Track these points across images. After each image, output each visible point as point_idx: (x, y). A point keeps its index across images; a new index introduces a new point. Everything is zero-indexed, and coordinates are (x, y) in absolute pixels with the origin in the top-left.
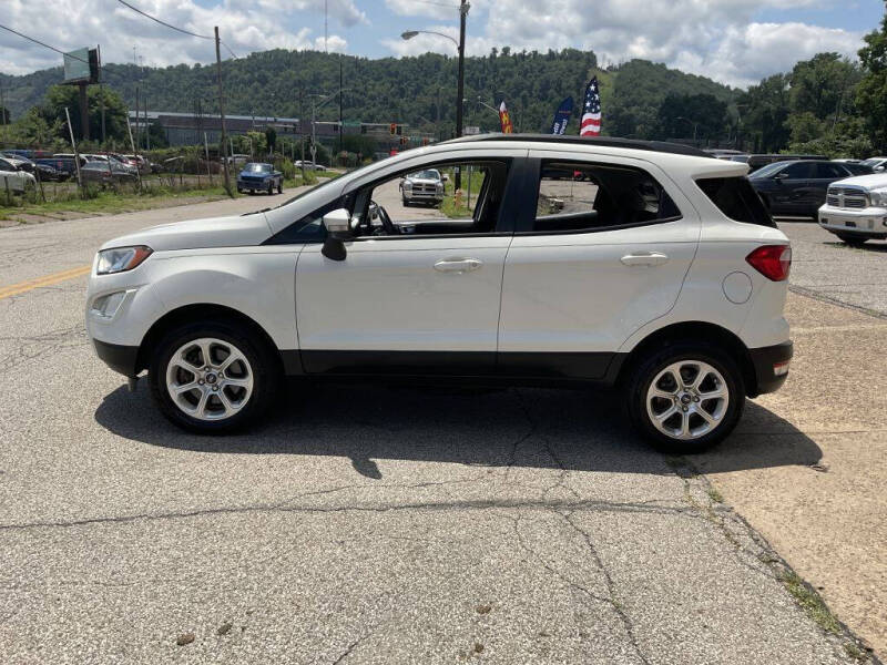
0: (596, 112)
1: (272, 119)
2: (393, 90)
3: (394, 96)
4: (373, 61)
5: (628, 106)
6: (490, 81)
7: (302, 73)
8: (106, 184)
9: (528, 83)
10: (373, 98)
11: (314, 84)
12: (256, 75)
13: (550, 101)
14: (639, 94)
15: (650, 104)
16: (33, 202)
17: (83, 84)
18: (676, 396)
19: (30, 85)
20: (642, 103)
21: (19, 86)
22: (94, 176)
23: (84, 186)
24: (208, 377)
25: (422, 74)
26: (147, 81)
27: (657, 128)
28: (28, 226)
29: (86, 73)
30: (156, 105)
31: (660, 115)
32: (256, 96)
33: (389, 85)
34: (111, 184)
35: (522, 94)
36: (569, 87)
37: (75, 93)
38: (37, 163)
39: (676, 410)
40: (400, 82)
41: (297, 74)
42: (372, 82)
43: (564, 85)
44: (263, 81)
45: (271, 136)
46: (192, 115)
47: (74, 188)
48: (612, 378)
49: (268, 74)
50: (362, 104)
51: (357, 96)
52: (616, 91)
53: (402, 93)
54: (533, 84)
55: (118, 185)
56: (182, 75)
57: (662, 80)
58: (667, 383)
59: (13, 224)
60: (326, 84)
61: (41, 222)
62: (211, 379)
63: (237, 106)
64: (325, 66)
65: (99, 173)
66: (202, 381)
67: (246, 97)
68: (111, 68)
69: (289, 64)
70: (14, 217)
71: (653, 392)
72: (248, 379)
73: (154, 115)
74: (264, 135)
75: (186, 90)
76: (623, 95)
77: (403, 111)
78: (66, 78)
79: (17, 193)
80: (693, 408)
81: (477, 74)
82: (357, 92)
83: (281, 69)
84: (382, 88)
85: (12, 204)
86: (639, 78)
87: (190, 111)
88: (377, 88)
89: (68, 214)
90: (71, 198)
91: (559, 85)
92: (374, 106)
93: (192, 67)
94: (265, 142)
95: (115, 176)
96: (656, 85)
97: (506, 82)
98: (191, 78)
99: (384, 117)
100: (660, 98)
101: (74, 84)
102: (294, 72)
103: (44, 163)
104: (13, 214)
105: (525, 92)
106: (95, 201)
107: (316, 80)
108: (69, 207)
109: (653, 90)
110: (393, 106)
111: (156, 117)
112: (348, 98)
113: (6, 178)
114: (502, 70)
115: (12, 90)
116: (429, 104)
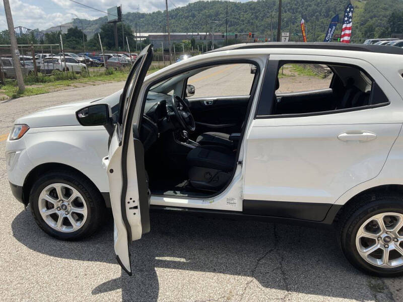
0: (349, 23)
1: (196, 34)
2: (252, 17)
3: (253, 20)
4: (244, 4)
5: (371, 18)
6: (300, 9)
7: (211, 11)
8: (117, 68)
9: (319, 9)
10: (243, 21)
11: (216, 16)
12: (190, 14)
13: (330, 18)
14: (378, 11)
15: (384, 17)
16: (84, 77)
17: (115, 22)
18: (379, 237)
19: (96, 24)
20: (380, 16)
21: (92, 25)
22: (113, 64)
23: (107, 68)
24: (63, 206)
25: (267, 7)
26: (144, 19)
27: (387, 28)
28: (77, 89)
29: (116, 18)
30: (148, 30)
31: (389, 22)
32: (190, 24)
33: (251, 14)
34: (119, 67)
35: (316, 15)
36: (340, 10)
37: (112, 27)
38: (92, 58)
39: (379, 246)
40: (256, 13)
41: (208, 12)
42: (243, 13)
43: (338, 9)
44: (194, 16)
45: (193, 42)
46: (162, 34)
47: (103, 70)
48: (329, 221)
49: (196, 13)
50: (237, 24)
51: (235, 20)
52: (365, 11)
53: (257, 17)
54: (322, 9)
55: (122, 68)
56: (159, 16)
57: (391, 3)
58: (373, 228)
59: (71, 87)
60: (222, 16)
61: (84, 87)
62: (64, 207)
63: (182, 28)
64: (221, 7)
65: (115, 63)
66: (59, 208)
67: (186, 24)
68: (129, 14)
69: (205, 8)
70: (72, 85)
71: (361, 233)
72: (84, 209)
73: (146, 35)
74: (190, 41)
75: (160, 23)
76: (369, 12)
77: (257, 26)
78: (109, 20)
79: (78, 73)
80: (392, 246)
81: (294, 6)
82: (236, 18)
83: (201, 10)
84: (248, 16)
85: (75, 78)
86: (378, 3)
87: (162, 32)
88: (245, 16)
89: (97, 82)
90: (101, 75)
91: (335, 9)
92: (243, 24)
93: (163, 12)
94: (191, 45)
95: (122, 64)
96: (387, 6)
97: (308, 9)
98: (162, 17)
99: (248, 30)
100: (389, 13)
101: (112, 22)
102: (207, 11)
103: (95, 58)
104: (73, 83)
105: (317, 13)
106: (112, 76)
107: (217, 14)
108: (99, 79)
109: (386, 9)
110: (252, 24)
111: (147, 35)
112: (231, 22)
113: (72, 66)
114: (306, 3)
115: (90, 26)
116: (269, 22)
